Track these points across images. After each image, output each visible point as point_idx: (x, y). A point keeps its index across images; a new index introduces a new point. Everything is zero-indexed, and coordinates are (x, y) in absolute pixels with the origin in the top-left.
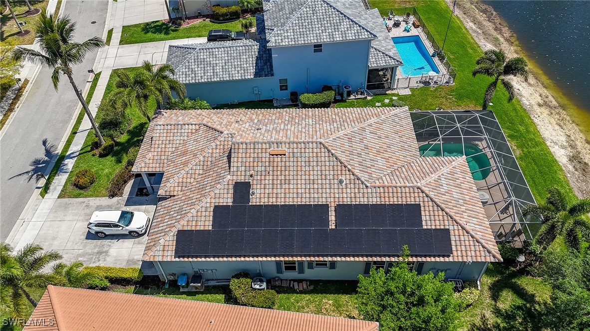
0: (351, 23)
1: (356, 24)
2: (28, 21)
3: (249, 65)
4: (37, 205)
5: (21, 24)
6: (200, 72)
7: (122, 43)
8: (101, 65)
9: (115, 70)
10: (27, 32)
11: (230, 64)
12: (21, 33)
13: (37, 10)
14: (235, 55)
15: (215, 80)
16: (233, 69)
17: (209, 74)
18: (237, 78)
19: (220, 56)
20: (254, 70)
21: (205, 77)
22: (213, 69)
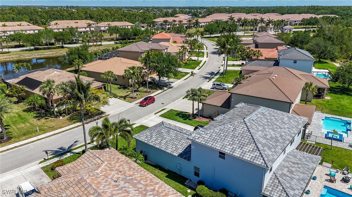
0: (255, 148)
1: (259, 150)
2: (141, 95)
3: (181, 147)
4: (32, 166)
5: (137, 94)
6: (154, 138)
7: (161, 116)
8: (140, 121)
9: (142, 125)
10: (135, 98)
11: (172, 141)
12: (133, 97)
13: (150, 92)
14: (179, 138)
15: (157, 146)
16: (171, 145)
17: (157, 142)
18: (168, 151)
19: (171, 135)
20: (182, 152)
21: (154, 143)
22: (161, 140)
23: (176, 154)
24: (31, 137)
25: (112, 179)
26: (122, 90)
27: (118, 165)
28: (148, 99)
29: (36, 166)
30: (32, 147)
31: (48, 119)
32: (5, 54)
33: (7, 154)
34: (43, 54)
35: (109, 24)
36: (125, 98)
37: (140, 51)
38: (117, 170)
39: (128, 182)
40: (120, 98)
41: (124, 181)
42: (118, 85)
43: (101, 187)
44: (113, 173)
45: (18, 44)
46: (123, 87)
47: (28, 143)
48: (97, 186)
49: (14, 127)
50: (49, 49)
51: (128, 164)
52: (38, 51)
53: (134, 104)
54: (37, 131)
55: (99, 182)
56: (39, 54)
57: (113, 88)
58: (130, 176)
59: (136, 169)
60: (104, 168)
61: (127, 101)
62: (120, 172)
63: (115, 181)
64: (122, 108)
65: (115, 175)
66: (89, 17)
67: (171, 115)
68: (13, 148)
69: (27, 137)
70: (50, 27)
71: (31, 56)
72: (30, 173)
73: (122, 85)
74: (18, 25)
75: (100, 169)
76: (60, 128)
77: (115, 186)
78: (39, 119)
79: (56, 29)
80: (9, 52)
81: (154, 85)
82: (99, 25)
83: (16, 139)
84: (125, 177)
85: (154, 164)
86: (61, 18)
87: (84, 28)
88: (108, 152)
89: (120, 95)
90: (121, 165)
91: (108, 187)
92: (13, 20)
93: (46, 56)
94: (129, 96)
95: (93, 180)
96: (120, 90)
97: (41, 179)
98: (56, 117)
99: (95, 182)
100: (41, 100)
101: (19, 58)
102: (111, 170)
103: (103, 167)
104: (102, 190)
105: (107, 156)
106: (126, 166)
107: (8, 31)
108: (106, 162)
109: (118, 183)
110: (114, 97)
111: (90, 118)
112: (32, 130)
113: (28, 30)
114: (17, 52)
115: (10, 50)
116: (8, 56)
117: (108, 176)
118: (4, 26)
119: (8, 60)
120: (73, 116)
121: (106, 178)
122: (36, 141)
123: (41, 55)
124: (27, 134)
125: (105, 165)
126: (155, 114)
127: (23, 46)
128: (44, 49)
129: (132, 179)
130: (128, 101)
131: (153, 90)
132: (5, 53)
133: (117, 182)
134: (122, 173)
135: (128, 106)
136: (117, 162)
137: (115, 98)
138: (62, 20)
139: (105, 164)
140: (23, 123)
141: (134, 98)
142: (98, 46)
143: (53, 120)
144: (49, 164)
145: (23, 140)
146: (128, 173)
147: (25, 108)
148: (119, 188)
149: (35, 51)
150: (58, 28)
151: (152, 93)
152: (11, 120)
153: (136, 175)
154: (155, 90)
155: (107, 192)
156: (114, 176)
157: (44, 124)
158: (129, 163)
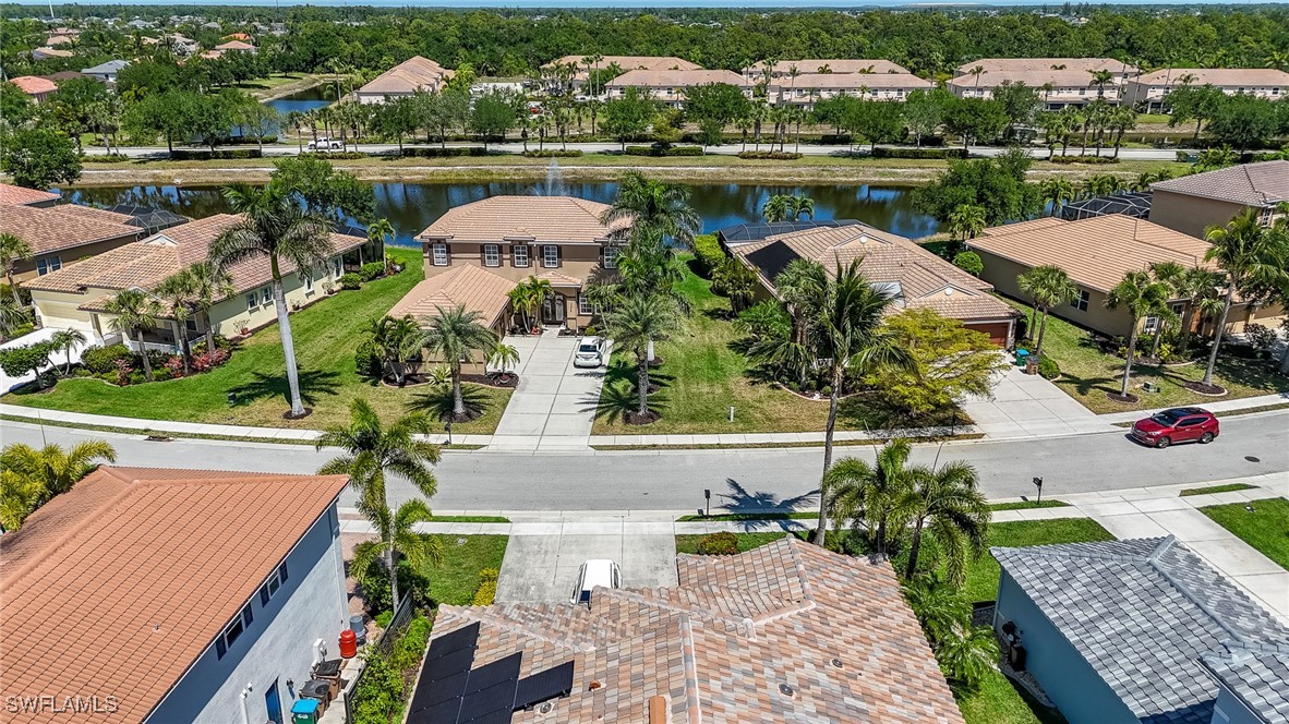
2: (1168, 392)
3: (1180, 689)
4: (659, 520)
5: (1147, 386)
6: (1072, 594)
7: (1208, 511)
8: (1094, 501)
9: (1090, 522)
10: (1131, 398)
11: (1148, 642)
12: (1119, 393)
13: (1217, 389)
14: (1192, 640)
15: (1068, 633)
16: (1134, 657)
17: (1077, 614)
18: (1105, 675)
19: (1160, 610)
20: (1172, 709)
21: (1063, 611)
22: (1101, 617)
23: (1137, 707)
24: (703, 432)
25: (780, 674)
26: (1093, 352)
27: (854, 631)
28: (1182, 419)
29: (665, 525)
30: (690, 463)
31: (779, 388)
32: (783, 162)
33: (626, 457)
34: (890, 173)
35: (1188, 77)
36: (1083, 386)
37: (1253, 201)
38: (833, 650)
39: (836, 714)
40: (1066, 382)
41: (823, 703)
42: (1087, 329)
43: (715, 685)
44: (806, 653)
45: (833, 132)
46: (1102, 343)
47: (688, 447)
48: (705, 671)
49: (682, 387)
50: (916, 155)
51: (896, 650)
52: (880, 162)
53: (1110, 425)
54: (729, 418)
55: (722, 662)
56: (880, 170)
57: (1060, 337)
58: (867, 696)
59: (917, 683)
60: (790, 622)
61: (1084, 404)
62: (835, 661)
63: (783, 688)
64: (1049, 426)
65: (806, 664)
66: (1122, 47)
67: (1261, 523)
68: (645, 448)
69: (695, 426)
70: (956, 81)
71: (852, 176)
72: (643, 539)
73: (1102, 334)
74: (863, 71)
75: (770, 620)
76: (798, 429)
77: (769, 707)
78: (753, 383)
79: (973, 89)
80: (795, 157)
81: (1258, 364)
82: (1144, 79)
83: (667, 425)
84: (837, 689)
85: (1044, 701)
86: (1015, 51)
87: (1075, 88)
88: (857, 572)
89: (1069, 373)
90: (864, 640)
91: (743, 697)
92: (860, 53)
93: (897, 179)
94: (1105, 385)
95: (708, 644)
96: (1085, 350)
97: (657, 568)
98: (802, 390)
99: (713, 655)
100: (782, 321)
101: (816, 178)
102: (809, 641)
103: (785, 615)
104: (709, 695)
105: (838, 586)
106: (882, 655)
107: (825, 89)
108: (814, 605)
109: (787, 700)
110: (1040, 374)
111: (906, 428)
112: (718, 410)
113: (882, 89)
114: (820, 160)
115: (804, 149)
116: (790, 169)
117: (779, 655)
118: (823, 71)
119: (786, 179)
120: (856, 402)
121: (761, 662)
122: (711, 447)
123: (883, 175)
124: (703, 418)
125: (799, 614)
126: (1184, 493)
127: (845, 140)
128: (903, 155)
129: (865, 712)
130: (1091, 406)
131: (1239, 388)
132: (785, 158)
133: (790, 693)
134: (843, 669)
135: (1078, 423)
136: (858, 622)
137: (1044, 376)
138: (1016, 57)
139: (802, 611)
140: (710, 380)
141: (1122, 399)
142: (1099, 162)
143: (792, 397)
144: (701, 532)
145: (682, 433)
146: (866, 680)
147: (738, 337)
148: (778, 717)
149: (869, 161)
150: (980, 85)
151: (1224, 398)
152: (685, 364)
153: (892, 704)
154: (1249, 389)
155: (723, 710)
156: (803, 667)
157: (760, 402)
158: (906, 648)
